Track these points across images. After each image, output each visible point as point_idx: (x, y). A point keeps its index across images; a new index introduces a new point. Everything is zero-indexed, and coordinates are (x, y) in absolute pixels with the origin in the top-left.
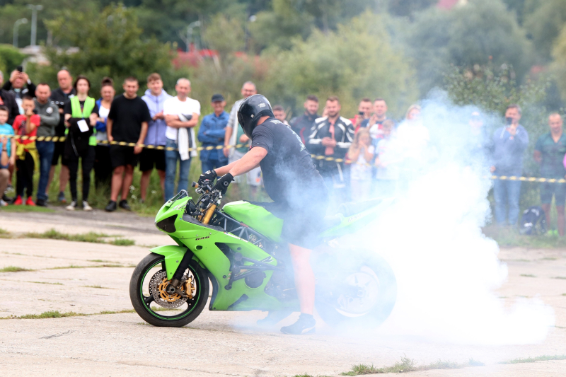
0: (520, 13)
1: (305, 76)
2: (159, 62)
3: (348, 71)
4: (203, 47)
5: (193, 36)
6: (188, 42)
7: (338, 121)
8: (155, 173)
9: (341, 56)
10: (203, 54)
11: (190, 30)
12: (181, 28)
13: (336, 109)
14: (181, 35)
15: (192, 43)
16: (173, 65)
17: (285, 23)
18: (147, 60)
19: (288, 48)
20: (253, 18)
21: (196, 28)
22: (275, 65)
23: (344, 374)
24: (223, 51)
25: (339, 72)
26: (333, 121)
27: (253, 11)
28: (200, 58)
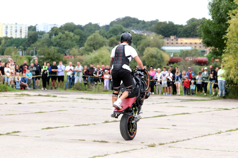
0: (136, 46)
1: (92, 60)
2: (61, 58)
3: (101, 59)
4: (70, 55)
5: (68, 52)
6: (67, 54)
7: (99, 69)
8: (61, 81)
9: (99, 56)
10: (70, 56)
11: (67, 51)
12: (65, 51)
13: (99, 67)
14: (65, 52)
15: (68, 54)
16: (64, 58)
17: (87, 49)
18: (58, 58)
19: (88, 54)
20: (80, 48)
21: (68, 51)
22: (85, 58)
23: (103, 123)
24: (74, 55)
25: (99, 59)
26: (98, 69)
27: (80, 47)
28: (69, 57)
